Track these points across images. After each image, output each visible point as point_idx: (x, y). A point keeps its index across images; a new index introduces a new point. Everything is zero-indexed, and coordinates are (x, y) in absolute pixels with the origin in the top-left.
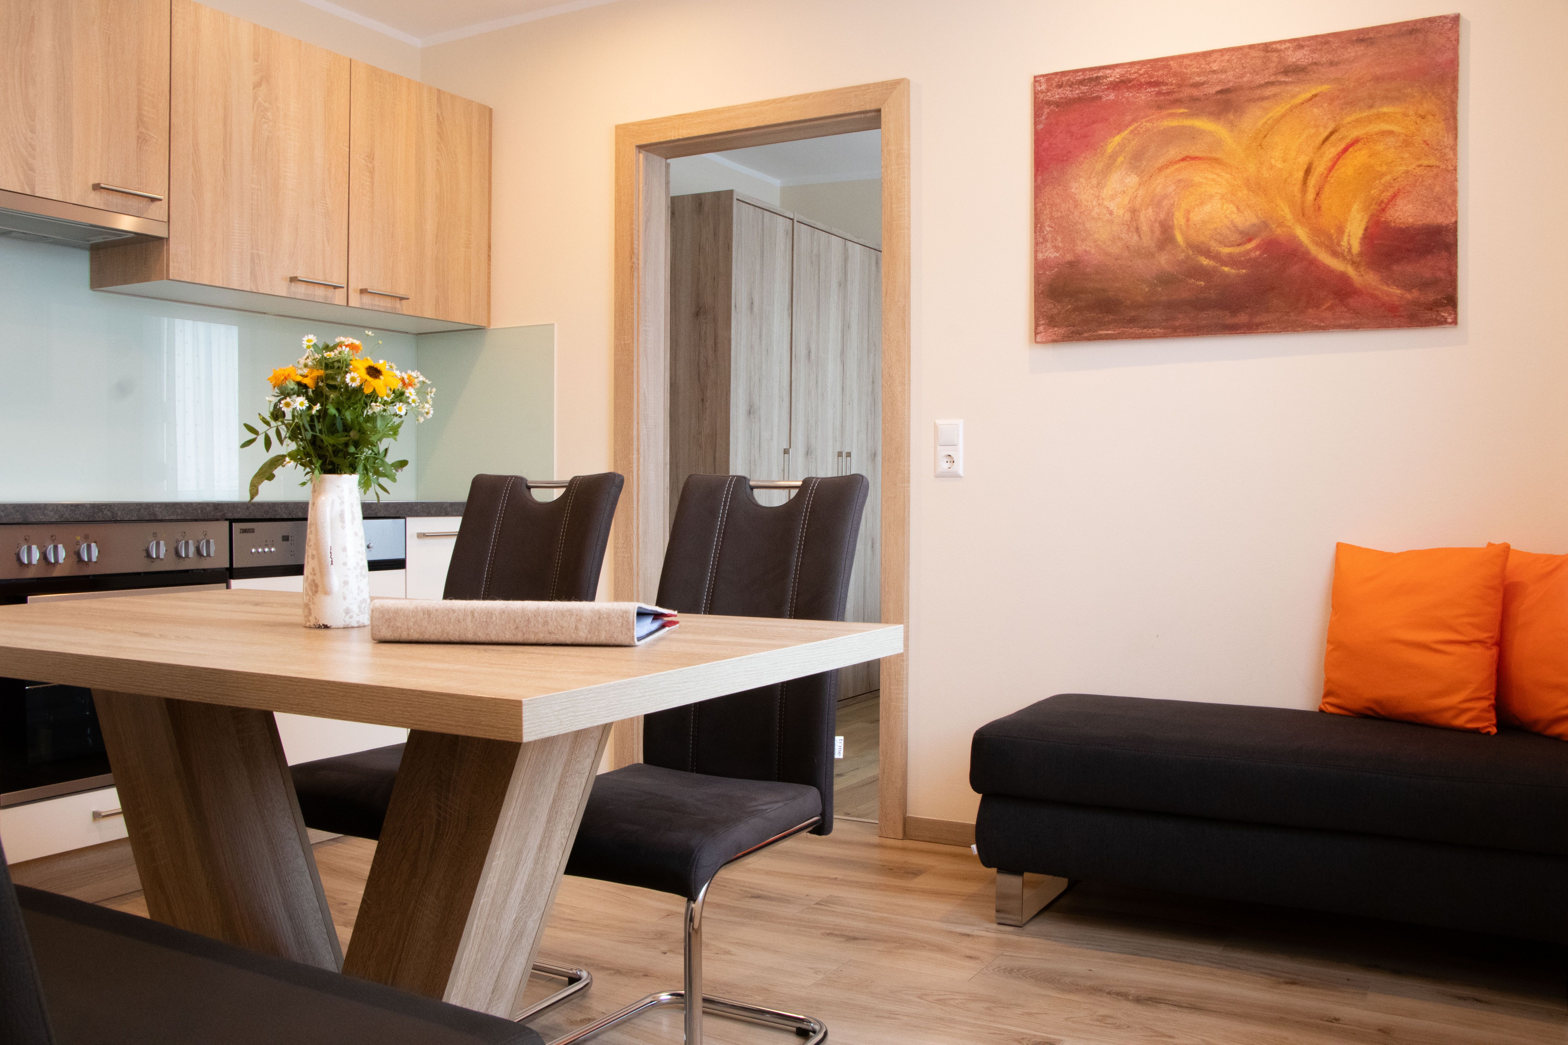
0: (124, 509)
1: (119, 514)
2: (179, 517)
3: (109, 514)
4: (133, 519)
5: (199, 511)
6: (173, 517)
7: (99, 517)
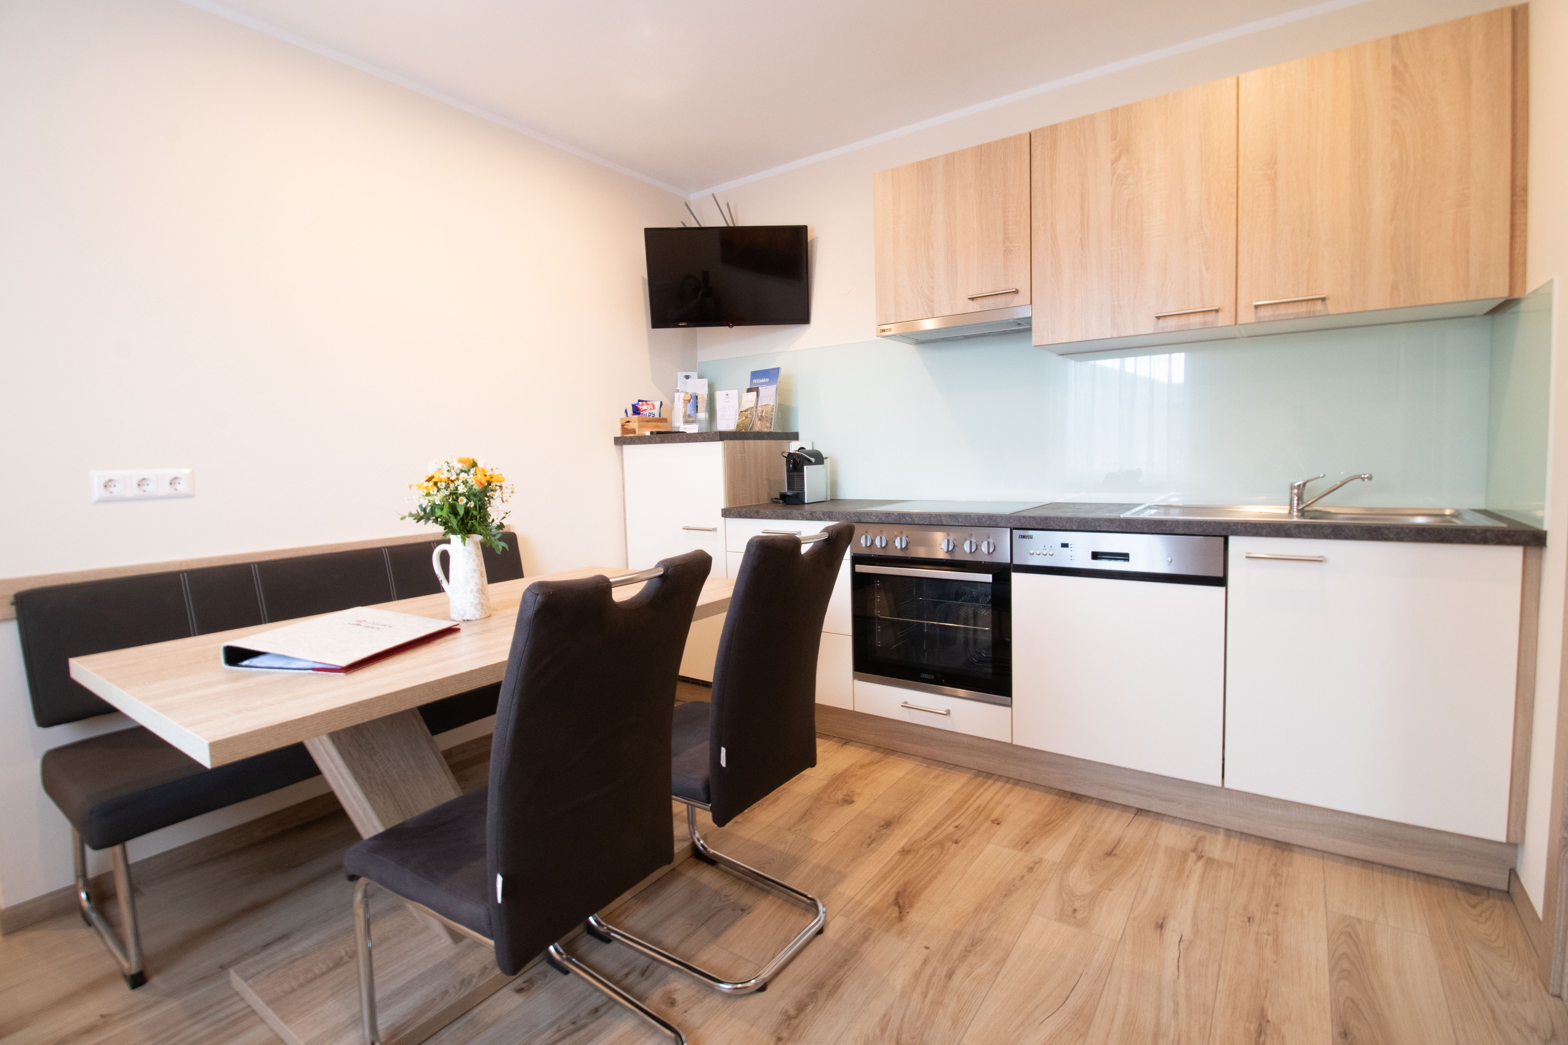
0: (920, 517)
1: (916, 520)
2: (960, 524)
3: (910, 519)
4: (926, 523)
5: (976, 521)
6: (955, 524)
7: (903, 521)
